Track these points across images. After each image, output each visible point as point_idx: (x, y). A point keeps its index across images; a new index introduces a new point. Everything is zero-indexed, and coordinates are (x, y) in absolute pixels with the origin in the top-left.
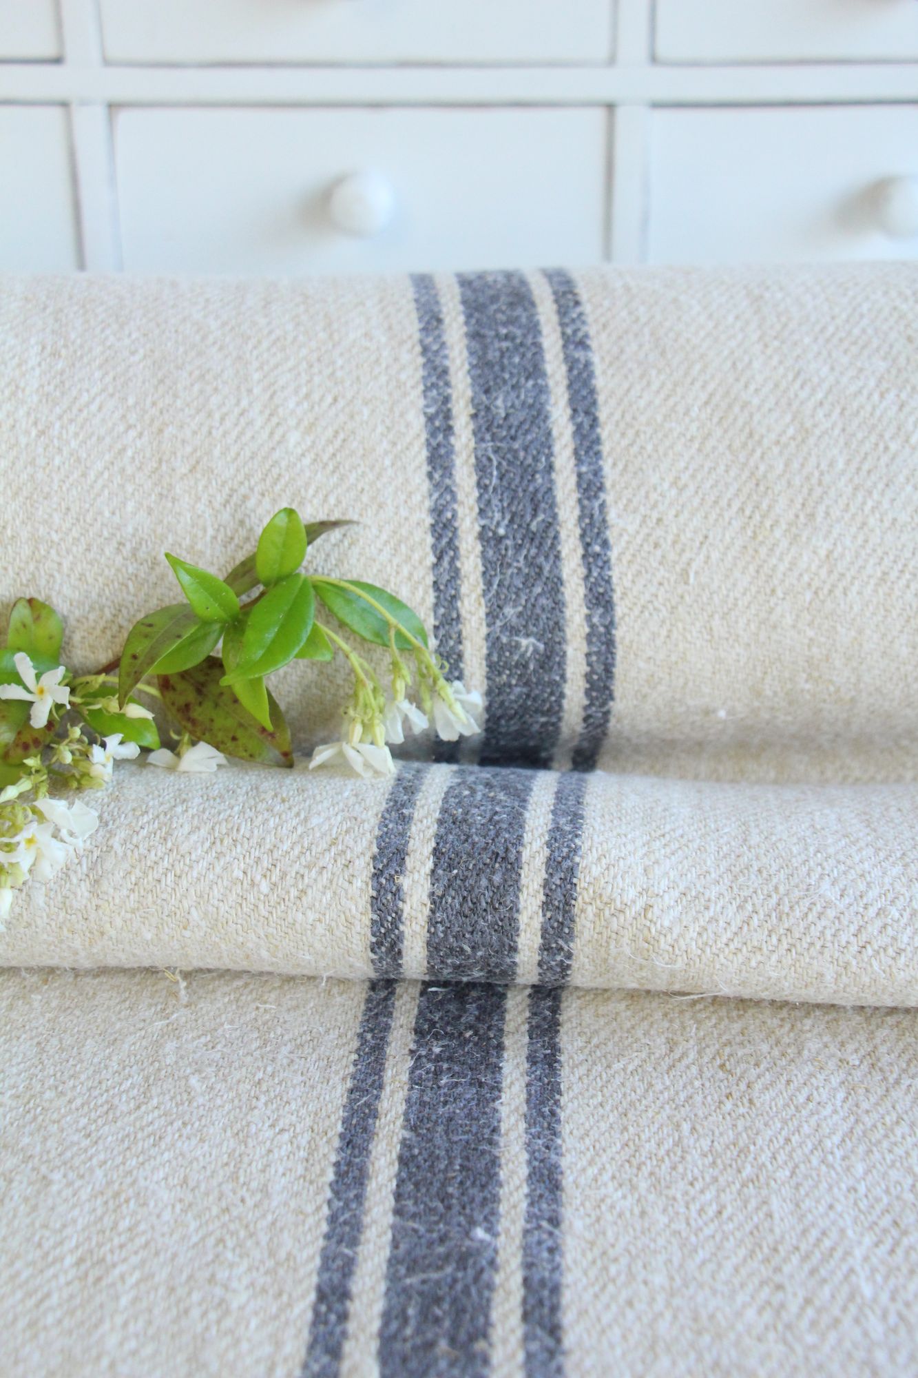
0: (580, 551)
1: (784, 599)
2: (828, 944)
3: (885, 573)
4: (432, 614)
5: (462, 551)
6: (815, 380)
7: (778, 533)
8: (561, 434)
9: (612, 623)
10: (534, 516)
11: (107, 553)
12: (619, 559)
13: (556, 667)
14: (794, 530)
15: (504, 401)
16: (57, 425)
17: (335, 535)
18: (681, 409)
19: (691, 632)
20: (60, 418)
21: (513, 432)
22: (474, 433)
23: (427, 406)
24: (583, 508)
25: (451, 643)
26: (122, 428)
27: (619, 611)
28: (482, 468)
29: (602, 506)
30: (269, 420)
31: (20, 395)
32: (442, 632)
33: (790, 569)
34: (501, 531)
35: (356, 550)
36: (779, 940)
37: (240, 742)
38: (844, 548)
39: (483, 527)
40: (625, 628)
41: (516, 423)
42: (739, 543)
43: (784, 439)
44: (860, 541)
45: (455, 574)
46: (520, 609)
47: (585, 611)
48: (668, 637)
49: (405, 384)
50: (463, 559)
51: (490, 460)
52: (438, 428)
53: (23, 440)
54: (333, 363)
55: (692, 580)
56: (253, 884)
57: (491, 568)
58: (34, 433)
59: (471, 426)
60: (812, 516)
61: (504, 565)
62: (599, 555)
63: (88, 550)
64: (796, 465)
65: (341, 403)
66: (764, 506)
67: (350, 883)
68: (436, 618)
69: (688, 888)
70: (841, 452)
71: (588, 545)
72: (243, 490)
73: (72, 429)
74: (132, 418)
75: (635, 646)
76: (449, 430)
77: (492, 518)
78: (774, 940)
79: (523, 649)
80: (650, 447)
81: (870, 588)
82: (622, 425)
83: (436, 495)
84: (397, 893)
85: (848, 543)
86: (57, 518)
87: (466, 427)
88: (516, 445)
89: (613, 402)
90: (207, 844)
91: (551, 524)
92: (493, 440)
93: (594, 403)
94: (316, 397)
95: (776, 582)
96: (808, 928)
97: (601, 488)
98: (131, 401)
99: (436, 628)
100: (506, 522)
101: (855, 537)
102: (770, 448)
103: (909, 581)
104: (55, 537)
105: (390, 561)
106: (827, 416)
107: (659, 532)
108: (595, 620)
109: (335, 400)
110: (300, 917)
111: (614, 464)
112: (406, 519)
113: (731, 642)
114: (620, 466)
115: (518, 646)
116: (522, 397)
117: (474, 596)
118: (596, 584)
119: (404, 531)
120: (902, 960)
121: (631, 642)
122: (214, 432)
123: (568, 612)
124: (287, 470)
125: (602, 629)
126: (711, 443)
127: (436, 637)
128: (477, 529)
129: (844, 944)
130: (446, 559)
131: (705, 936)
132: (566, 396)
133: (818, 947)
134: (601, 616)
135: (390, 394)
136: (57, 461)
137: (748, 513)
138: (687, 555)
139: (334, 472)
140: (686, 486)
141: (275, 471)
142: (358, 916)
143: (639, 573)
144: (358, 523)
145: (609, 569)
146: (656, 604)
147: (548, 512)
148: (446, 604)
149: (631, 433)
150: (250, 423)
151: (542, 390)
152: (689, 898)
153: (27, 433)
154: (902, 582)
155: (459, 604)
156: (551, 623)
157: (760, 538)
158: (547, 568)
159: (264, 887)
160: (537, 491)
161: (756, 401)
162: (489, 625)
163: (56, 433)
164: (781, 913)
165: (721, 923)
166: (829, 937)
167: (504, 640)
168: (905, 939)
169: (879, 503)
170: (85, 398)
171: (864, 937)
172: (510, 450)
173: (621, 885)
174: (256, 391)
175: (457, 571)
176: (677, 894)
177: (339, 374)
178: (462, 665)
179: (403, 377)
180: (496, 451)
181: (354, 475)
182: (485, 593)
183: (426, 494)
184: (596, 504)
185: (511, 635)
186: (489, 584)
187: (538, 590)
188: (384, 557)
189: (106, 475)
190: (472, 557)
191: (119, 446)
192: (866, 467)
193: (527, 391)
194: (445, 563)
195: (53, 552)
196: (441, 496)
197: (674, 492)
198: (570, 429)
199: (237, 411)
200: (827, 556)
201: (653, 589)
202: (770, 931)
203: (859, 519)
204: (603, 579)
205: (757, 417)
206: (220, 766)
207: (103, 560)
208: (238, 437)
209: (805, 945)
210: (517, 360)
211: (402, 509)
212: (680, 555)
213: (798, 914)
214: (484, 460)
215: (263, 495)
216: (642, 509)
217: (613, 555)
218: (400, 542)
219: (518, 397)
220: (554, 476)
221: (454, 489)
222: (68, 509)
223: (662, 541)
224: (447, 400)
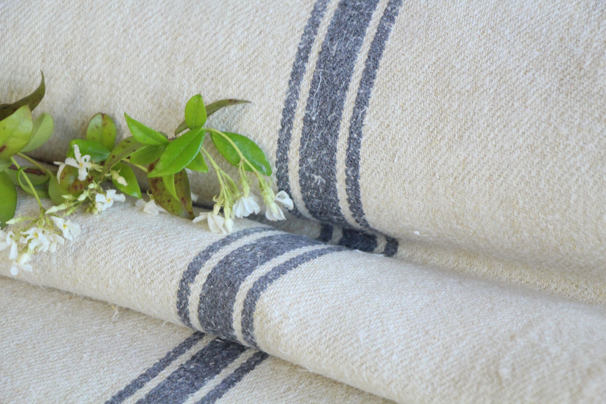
0: (347, 135)
1: (439, 179)
2: (348, 359)
3: (491, 175)
4: (275, 155)
5: (294, 125)
6: (495, 58)
7: (442, 144)
8: (358, 70)
9: (357, 175)
10: (331, 113)
11: (141, 96)
12: (365, 143)
13: (332, 193)
14: (451, 143)
15: (338, 47)
16: (133, 28)
17: (239, 106)
18: (420, 65)
19: (394, 187)
20: (135, 24)
21: (335, 64)
22: (317, 63)
23: (300, 44)
24: (354, 112)
25: (283, 171)
26: (160, 34)
27: (361, 170)
28: (314, 83)
29: (364, 113)
30: (226, 39)
31: (122, 8)
32: (279, 165)
33: (444, 164)
34: (314, 118)
35: (246, 116)
36: (329, 352)
37: (171, 203)
38: (473, 157)
39: (307, 114)
40: (363, 180)
41: (338, 60)
42: (423, 145)
43: (463, 91)
44: (482, 156)
45: (288, 137)
46: (315, 160)
47: (345, 167)
48: (384, 188)
49: (296, 29)
50: (294, 129)
51: (319, 78)
52: (301, 57)
53: (116, 33)
54: (268, 11)
55: (396, 161)
56: (134, 273)
57: (306, 135)
58: (122, 30)
59: (317, 59)
60: (461, 137)
61: (312, 136)
62: (355, 139)
63: (133, 94)
64: (464, 107)
65: (262, 35)
66: (440, 127)
67: (171, 281)
68: (277, 157)
69: (304, 318)
70: (489, 103)
71: (352, 133)
72: (204, 76)
73: (139, 30)
74: (167, 28)
75: (368, 189)
76: (306, 59)
77: (311, 111)
78: (327, 351)
79: (316, 181)
80: (397, 84)
81: (483, 181)
82: (389, 69)
83: (289, 94)
84: (188, 292)
85: (475, 155)
86: (122, 76)
87: (314, 58)
88: (334, 73)
89: (389, 56)
90: (123, 250)
91: (337, 119)
92: (324, 68)
93: (380, 55)
94: (252, 29)
95: (436, 169)
96: (343, 349)
97: (366, 103)
98: (169, 20)
99: (277, 162)
100: (317, 113)
101: (480, 152)
102: (454, 95)
103: (502, 181)
104: (120, 85)
105: (261, 124)
106: (491, 81)
107: (386, 132)
108: (349, 173)
109: (260, 33)
110: (149, 292)
111: (377, 91)
112: (273, 103)
113: (414, 196)
114: (379, 93)
115: (313, 179)
116: (347, 46)
117: (295, 149)
118: (352, 154)
119: (270, 110)
120: (376, 374)
121: (366, 187)
122: (200, 42)
123: (337, 166)
124: (226, 68)
125: (353, 178)
126: (427, 87)
127: (276, 167)
128: (304, 115)
129: (355, 360)
130: (286, 128)
131: (300, 341)
132: (369, 48)
133: (344, 359)
134: (353, 171)
135: (286, 34)
136: (128, 46)
137: (431, 130)
138: (397, 147)
139: (247, 73)
140: (407, 109)
141: (221, 68)
142: (172, 297)
143: (372, 152)
144: (250, 102)
145: (359, 147)
146: (378, 170)
147: (338, 112)
148: (282, 151)
149: (391, 75)
150: (217, 40)
151: (358, 43)
152: (302, 322)
153: (119, 29)
154: (499, 181)
155: (288, 152)
156: (329, 170)
157: (433, 144)
158: (330, 142)
159: (138, 276)
160: (336, 99)
161: (458, 66)
162: (300, 165)
163: (131, 32)
164: (336, 339)
165: (309, 338)
166: (350, 355)
167: (307, 174)
168: (381, 365)
169: (497, 135)
170: (150, 14)
171: (364, 359)
172: (331, 74)
173: (273, 309)
174: (225, 23)
175: (290, 135)
176: (297, 319)
177: (268, 18)
178: (289, 183)
179: (297, 25)
180: (324, 74)
181: (255, 76)
182: (300, 150)
183: (285, 92)
184: (361, 112)
185: (310, 173)
186: (302, 144)
187: (324, 152)
188: (259, 121)
189: (147, 57)
190: (298, 129)
191: (156, 43)
192: (498, 114)
193: (351, 42)
194: (285, 131)
195: (118, 92)
196: (291, 95)
197: (400, 111)
198: (363, 67)
199: (213, 32)
200: (464, 160)
201: (378, 162)
202: (328, 346)
203: (484, 143)
204: (355, 152)
205: (454, 77)
206: (160, 213)
207: (138, 100)
208: (210, 47)
209: (339, 357)
210: (355, 23)
211: (272, 98)
212: (393, 146)
213: (342, 341)
214: (316, 78)
215: (213, 79)
216: (381, 119)
217: (363, 140)
218: (267, 115)
219: (344, 46)
220: (347, 92)
221: (299, 91)
222: (127, 72)
223: (386, 137)
224: (312, 41)
